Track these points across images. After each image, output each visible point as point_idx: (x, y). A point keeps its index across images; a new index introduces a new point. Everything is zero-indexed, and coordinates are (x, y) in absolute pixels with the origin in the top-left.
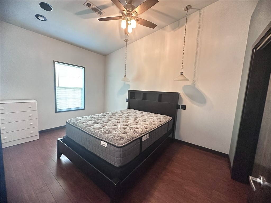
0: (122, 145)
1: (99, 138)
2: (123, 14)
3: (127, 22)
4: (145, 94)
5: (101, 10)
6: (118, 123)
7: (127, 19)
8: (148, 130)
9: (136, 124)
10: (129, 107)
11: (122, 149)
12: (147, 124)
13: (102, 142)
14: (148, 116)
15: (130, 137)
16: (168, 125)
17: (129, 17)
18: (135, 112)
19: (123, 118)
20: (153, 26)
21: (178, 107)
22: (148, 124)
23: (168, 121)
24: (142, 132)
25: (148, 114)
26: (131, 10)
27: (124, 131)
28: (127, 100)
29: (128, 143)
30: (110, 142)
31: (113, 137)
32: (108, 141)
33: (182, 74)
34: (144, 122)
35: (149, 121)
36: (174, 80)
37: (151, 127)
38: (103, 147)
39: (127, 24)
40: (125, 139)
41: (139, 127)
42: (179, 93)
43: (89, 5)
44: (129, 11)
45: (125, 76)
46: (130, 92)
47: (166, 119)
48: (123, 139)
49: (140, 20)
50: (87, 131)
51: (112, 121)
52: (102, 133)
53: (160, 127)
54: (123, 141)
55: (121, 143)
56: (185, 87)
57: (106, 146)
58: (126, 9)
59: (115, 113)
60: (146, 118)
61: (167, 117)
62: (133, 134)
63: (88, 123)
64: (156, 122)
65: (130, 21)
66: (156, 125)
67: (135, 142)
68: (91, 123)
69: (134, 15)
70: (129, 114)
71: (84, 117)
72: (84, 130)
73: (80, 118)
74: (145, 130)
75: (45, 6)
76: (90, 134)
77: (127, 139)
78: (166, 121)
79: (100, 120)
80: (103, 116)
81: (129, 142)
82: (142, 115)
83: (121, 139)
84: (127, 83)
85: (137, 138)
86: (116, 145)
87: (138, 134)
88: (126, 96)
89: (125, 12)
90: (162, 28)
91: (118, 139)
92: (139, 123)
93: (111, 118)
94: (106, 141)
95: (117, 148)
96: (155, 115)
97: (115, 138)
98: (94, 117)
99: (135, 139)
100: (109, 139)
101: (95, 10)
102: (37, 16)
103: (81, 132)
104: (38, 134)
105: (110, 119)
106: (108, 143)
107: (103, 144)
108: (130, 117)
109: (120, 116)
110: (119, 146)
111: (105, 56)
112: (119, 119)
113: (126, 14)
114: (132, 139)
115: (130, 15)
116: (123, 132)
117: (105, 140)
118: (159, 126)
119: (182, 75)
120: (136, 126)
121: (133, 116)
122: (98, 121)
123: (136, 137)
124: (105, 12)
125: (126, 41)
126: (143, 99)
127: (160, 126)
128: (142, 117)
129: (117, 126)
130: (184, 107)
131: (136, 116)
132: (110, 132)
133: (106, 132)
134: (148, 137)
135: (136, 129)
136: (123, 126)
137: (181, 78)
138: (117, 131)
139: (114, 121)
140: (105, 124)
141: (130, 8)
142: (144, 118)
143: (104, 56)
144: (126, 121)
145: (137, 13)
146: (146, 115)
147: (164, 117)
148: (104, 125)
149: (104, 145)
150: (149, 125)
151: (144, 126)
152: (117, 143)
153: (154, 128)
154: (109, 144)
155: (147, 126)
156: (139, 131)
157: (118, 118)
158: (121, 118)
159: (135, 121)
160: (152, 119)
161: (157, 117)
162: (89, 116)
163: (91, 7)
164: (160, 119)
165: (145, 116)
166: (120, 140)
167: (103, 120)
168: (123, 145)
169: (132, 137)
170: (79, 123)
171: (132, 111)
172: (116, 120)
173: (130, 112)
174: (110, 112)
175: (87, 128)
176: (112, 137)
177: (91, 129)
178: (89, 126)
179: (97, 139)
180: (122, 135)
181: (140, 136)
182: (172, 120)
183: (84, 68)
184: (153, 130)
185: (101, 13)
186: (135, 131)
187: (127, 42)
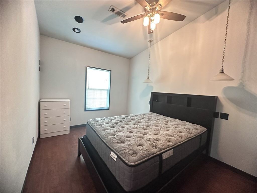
0: (133, 164)
1: (110, 147)
2: (146, 10)
3: (150, 19)
4: (170, 97)
5: (124, 12)
6: (135, 129)
7: (150, 15)
8: (171, 144)
9: (156, 133)
10: (151, 110)
11: (133, 169)
12: (170, 134)
13: (112, 153)
14: (173, 123)
15: (146, 153)
16: (201, 139)
17: (152, 12)
18: (157, 117)
19: (142, 124)
20: (181, 18)
21: (216, 115)
22: (172, 135)
23: (200, 134)
24: (163, 147)
25: (173, 121)
26: (154, 4)
27: (140, 142)
28: (149, 103)
29: (141, 161)
30: (120, 156)
31: (125, 149)
32: (118, 154)
33: (223, 72)
34: (167, 132)
35: (174, 131)
36: (210, 80)
37: (175, 139)
38: (112, 159)
39: (150, 21)
40: (138, 155)
41: (159, 138)
42: (217, 97)
43: (113, 10)
44: (152, 6)
45: (148, 77)
46: (153, 95)
47: (198, 130)
48: (136, 154)
49: (165, 13)
50: (101, 135)
51: (129, 126)
52: (113, 141)
53: (190, 142)
54: (136, 157)
55: (132, 160)
56: (226, 90)
57: (116, 159)
58: (149, 4)
59: (134, 116)
60: (170, 126)
61: (198, 126)
62: (151, 148)
63: (104, 126)
64: (183, 134)
65: (153, 17)
66: (183, 138)
67: (152, 160)
68: (106, 126)
69: (157, 8)
70: (150, 118)
71: (104, 118)
72: (98, 134)
73: (99, 119)
74: (168, 144)
75: (79, 19)
76: (103, 139)
77: (142, 155)
78: (197, 133)
79: (117, 123)
80: (121, 119)
81: (144, 160)
82: (166, 122)
83: (134, 153)
84: (150, 84)
85: (155, 155)
86: (127, 162)
87: (158, 149)
88: (149, 98)
89: (148, 8)
90: (193, 20)
91: (129, 154)
92: (160, 132)
93: (130, 121)
94: (117, 153)
95: (126, 166)
96: (181, 123)
97: (126, 152)
98: (113, 119)
99: (152, 156)
100: (120, 152)
101: (119, 14)
102: (74, 29)
103: (96, 135)
104: (69, 129)
105: (128, 122)
106: (118, 156)
107: (112, 156)
108: (150, 122)
109: (140, 121)
110: (129, 163)
111: (130, 59)
112: (137, 125)
113: (149, 9)
114: (148, 155)
115: (153, 10)
116: (138, 144)
117: (115, 151)
118: (187, 140)
119: (222, 74)
120: (155, 137)
121: (154, 122)
122: (115, 125)
123: (153, 154)
124: (128, 14)
125: (151, 41)
126: (167, 103)
127: (189, 140)
128: (165, 124)
129: (133, 133)
130: (226, 116)
131: (158, 122)
132: (123, 141)
133: (119, 140)
134: (171, 154)
135: (156, 140)
136: (140, 135)
137: (222, 77)
138: (131, 141)
139: (132, 125)
140: (121, 128)
141: (153, 2)
142: (168, 126)
143: (128, 59)
144: (145, 128)
145: (161, 6)
146: (171, 122)
147: (195, 127)
148: (119, 131)
149: (114, 157)
150: (173, 137)
151: (166, 137)
152: (127, 159)
153: (180, 142)
154: (118, 158)
155: (170, 137)
156: (160, 144)
157: (137, 123)
158: (140, 122)
159: (156, 129)
160: (178, 128)
161: (184, 125)
162: (109, 118)
163: (115, 12)
164: (188, 129)
165: (169, 123)
166: (132, 155)
167: (120, 123)
168: (135, 163)
169: (148, 153)
170: (96, 125)
171: (154, 114)
172: (134, 126)
173: (151, 117)
174: (130, 115)
175: (101, 132)
176: (123, 149)
177: (104, 133)
178: (104, 129)
179: (108, 148)
180: (136, 148)
181: (160, 152)
182: (207, 132)
183: (110, 71)
184: (179, 145)
185: (124, 16)
186: (153, 144)
187: (151, 43)
